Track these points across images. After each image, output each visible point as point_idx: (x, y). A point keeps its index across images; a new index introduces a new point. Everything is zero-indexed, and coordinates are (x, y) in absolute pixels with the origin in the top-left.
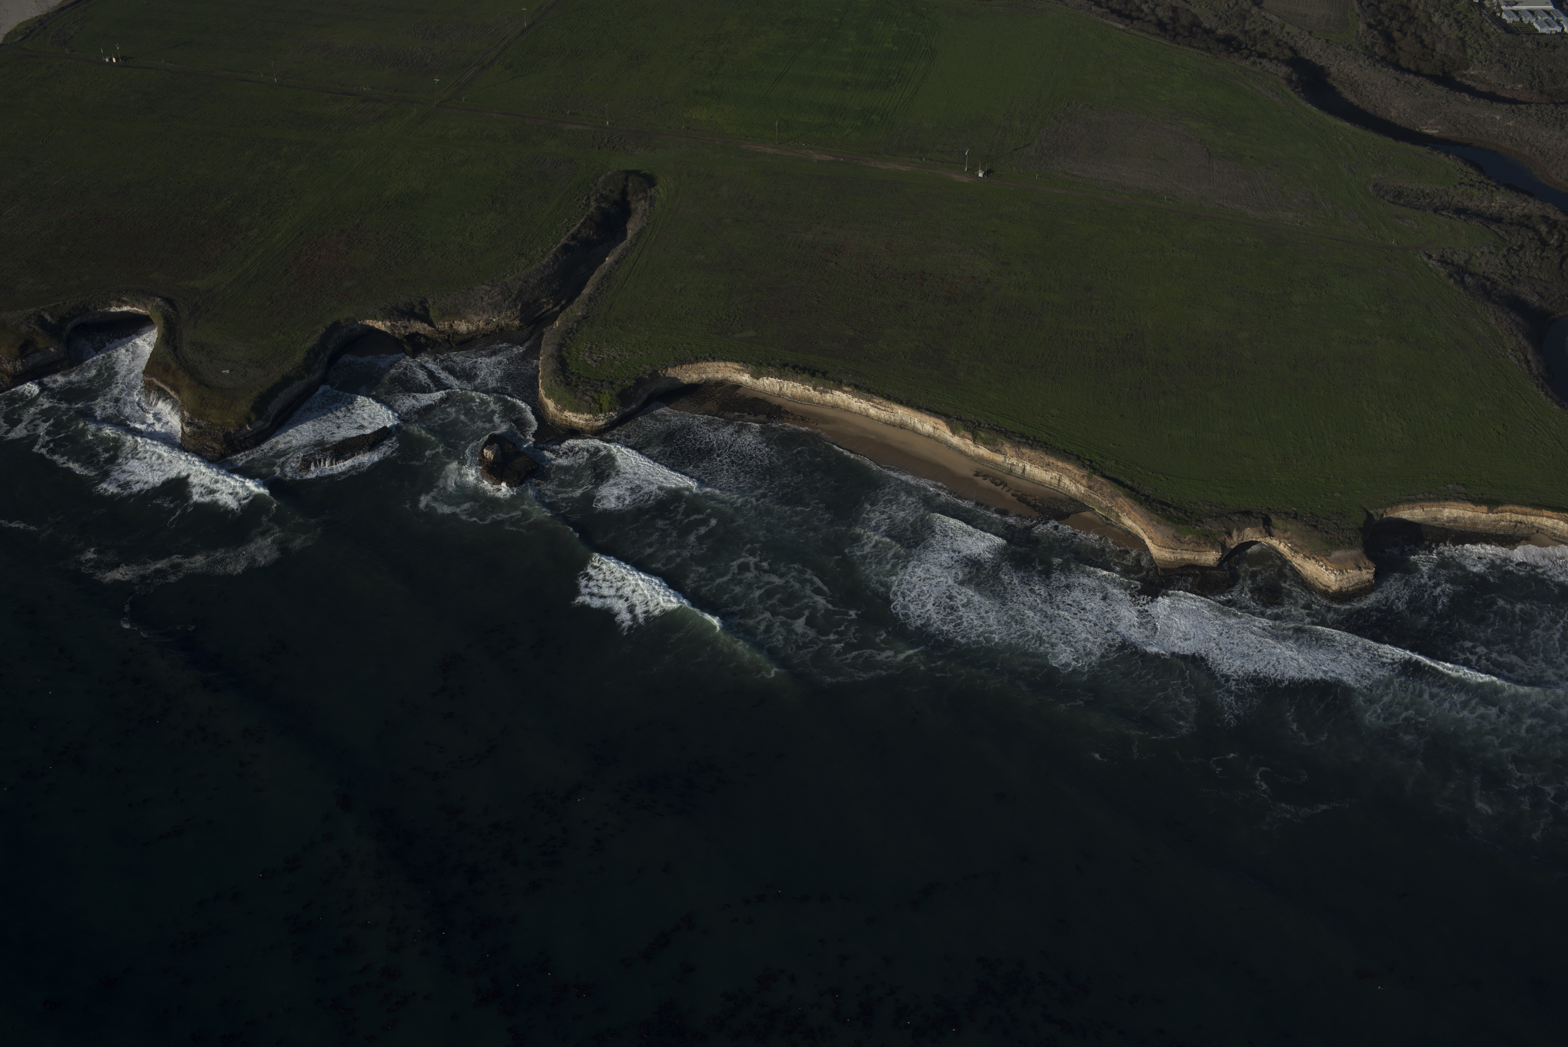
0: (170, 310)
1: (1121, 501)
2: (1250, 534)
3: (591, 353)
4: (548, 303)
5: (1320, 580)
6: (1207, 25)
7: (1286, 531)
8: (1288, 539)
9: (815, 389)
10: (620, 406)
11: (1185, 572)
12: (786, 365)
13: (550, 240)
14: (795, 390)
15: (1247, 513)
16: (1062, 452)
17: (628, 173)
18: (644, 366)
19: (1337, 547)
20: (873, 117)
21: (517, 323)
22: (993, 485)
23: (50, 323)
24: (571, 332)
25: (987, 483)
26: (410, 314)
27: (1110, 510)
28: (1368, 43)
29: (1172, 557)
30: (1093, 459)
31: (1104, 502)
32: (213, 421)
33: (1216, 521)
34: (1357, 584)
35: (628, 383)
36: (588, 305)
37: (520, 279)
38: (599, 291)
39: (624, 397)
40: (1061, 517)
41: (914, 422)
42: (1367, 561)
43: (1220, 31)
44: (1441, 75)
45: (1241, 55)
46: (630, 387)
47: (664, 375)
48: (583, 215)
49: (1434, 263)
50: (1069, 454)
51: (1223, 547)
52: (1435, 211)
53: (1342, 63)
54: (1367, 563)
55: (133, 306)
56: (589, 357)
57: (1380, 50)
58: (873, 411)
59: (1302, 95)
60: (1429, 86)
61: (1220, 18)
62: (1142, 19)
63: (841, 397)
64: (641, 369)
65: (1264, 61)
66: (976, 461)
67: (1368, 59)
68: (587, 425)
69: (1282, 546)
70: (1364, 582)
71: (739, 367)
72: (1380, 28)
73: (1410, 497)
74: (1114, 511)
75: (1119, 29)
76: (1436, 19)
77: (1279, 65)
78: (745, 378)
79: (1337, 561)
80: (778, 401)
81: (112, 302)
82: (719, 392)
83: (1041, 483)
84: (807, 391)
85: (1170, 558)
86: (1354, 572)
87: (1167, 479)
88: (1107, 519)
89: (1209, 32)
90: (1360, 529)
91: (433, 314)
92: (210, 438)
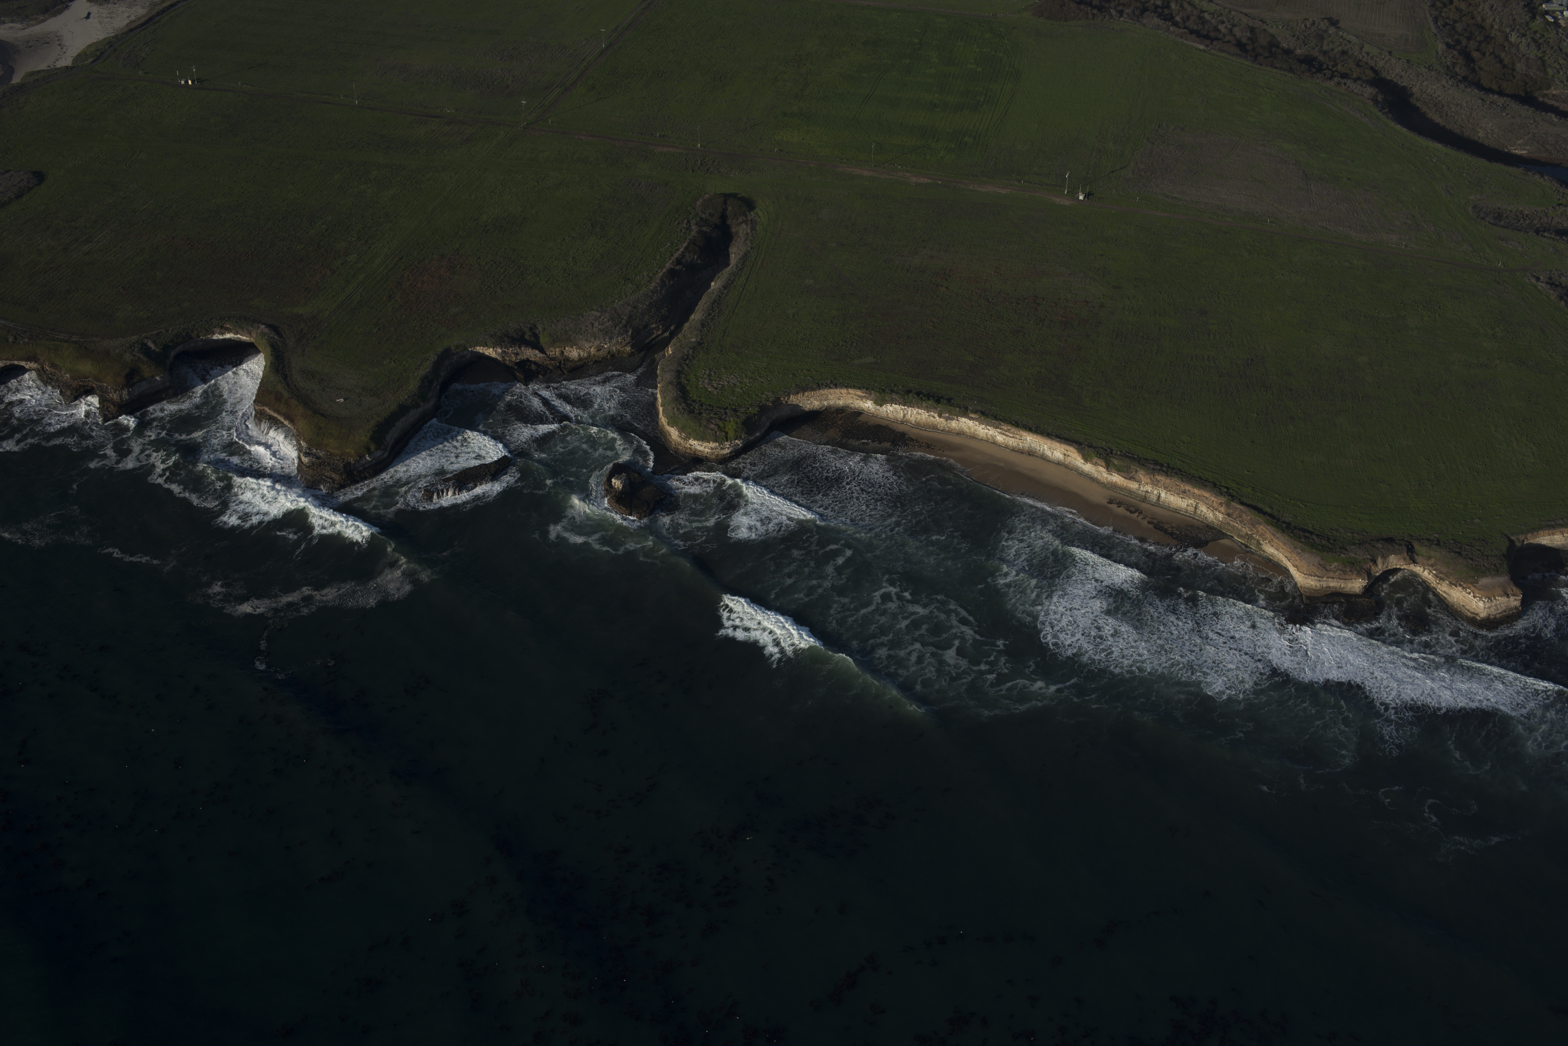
0: (276, 337)
1: (1261, 528)
2: (1394, 561)
3: (710, 380)
4: (657, 329)
5: (1467, 607)
6: (1285, 45)
7: (1430, 558)
8: (1432, 566)
9: (940, 416)
10: (746, 434)
11: (1330, 600)
12: (909, 392)
13: (655, 265)
14: (919, 417)
15: (1390, 540)
16: (1198, 479)
17: (727, 196)
18: (766, 393)
19: (1484, 574)
20: (966, 139)
21: (628, 349)
22: (1128, 513)
23: (154, 351)
24: (688, 358)
25: (1121, 511)
26: (520, 340)
27: (1250, 537)
28: (1449, 64)
29: (1318, 585)
30: (1229, 486)
31: (1243, 529)
32: (332, 451)
33: (1360, 548)
34: (1505, 611)
35: (753, 410)
36: (701, 331)
37: (629, 305)
38: (711, 317)
39: (749, 425)
40: (1199, 544)
41: (1044, 450)
42: (1514, 588)
43: (1298, 52)
44: (1523, 95)
45: (1325, 75)
46: (754, 415)
47: (786, 402)
48: (685, 239)
49: (1544, 285)
50: (1205, 481)
51: (1369, 574)
52: (1537, 232)
53: (1424, 84)
54: (1515, 590)
55: (236, 333)
56: (709, 384)
57: (1460, 70)
58: (1000, 438)
59: (1390, 115)
60: (1514, 106)
61: (1298, 38)
62: (1220, 39)
63: (967, 424)
64: (763, 396)
65: (1349, 82)
66: (1108, 489)
67: (1450, 79)
68: (712, 454)
69: (1426, 573)
70: (1511, 609)
71: (862, 394)
72: (1458, 48)
73: (1549, 523)
74: (1255, 539)
75: (1200, 50)
76: (1513, 38)
77: (1364, 85)
78: (868, 405)
79: (1484, 588)
80: (901, 428)
81: (215, 330)
82: (841, 419)
83: (1176, 511)
84: (932, 418)
85: (1316, 586)
86: (1502, 599)
87: (1306, 506)
88: (1246, 546)
89: (1288, 52)
90: (1504, 555)
91: (543, 340)
92: (329, 468)
